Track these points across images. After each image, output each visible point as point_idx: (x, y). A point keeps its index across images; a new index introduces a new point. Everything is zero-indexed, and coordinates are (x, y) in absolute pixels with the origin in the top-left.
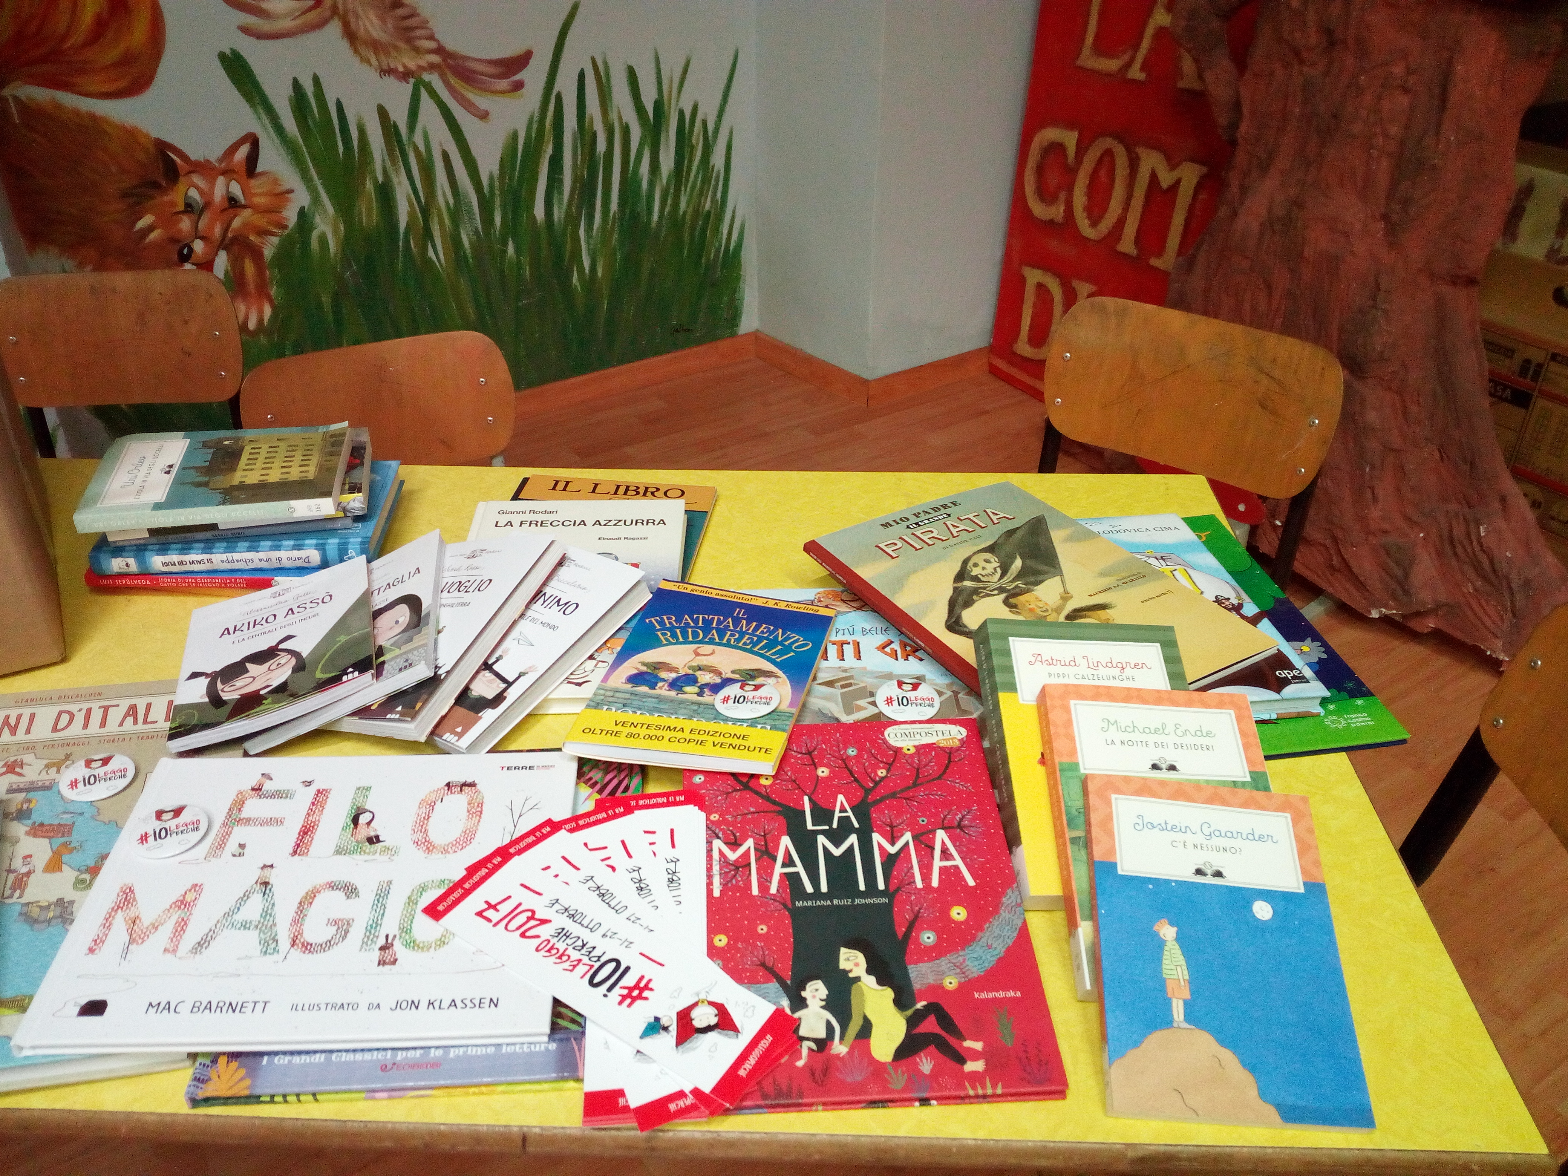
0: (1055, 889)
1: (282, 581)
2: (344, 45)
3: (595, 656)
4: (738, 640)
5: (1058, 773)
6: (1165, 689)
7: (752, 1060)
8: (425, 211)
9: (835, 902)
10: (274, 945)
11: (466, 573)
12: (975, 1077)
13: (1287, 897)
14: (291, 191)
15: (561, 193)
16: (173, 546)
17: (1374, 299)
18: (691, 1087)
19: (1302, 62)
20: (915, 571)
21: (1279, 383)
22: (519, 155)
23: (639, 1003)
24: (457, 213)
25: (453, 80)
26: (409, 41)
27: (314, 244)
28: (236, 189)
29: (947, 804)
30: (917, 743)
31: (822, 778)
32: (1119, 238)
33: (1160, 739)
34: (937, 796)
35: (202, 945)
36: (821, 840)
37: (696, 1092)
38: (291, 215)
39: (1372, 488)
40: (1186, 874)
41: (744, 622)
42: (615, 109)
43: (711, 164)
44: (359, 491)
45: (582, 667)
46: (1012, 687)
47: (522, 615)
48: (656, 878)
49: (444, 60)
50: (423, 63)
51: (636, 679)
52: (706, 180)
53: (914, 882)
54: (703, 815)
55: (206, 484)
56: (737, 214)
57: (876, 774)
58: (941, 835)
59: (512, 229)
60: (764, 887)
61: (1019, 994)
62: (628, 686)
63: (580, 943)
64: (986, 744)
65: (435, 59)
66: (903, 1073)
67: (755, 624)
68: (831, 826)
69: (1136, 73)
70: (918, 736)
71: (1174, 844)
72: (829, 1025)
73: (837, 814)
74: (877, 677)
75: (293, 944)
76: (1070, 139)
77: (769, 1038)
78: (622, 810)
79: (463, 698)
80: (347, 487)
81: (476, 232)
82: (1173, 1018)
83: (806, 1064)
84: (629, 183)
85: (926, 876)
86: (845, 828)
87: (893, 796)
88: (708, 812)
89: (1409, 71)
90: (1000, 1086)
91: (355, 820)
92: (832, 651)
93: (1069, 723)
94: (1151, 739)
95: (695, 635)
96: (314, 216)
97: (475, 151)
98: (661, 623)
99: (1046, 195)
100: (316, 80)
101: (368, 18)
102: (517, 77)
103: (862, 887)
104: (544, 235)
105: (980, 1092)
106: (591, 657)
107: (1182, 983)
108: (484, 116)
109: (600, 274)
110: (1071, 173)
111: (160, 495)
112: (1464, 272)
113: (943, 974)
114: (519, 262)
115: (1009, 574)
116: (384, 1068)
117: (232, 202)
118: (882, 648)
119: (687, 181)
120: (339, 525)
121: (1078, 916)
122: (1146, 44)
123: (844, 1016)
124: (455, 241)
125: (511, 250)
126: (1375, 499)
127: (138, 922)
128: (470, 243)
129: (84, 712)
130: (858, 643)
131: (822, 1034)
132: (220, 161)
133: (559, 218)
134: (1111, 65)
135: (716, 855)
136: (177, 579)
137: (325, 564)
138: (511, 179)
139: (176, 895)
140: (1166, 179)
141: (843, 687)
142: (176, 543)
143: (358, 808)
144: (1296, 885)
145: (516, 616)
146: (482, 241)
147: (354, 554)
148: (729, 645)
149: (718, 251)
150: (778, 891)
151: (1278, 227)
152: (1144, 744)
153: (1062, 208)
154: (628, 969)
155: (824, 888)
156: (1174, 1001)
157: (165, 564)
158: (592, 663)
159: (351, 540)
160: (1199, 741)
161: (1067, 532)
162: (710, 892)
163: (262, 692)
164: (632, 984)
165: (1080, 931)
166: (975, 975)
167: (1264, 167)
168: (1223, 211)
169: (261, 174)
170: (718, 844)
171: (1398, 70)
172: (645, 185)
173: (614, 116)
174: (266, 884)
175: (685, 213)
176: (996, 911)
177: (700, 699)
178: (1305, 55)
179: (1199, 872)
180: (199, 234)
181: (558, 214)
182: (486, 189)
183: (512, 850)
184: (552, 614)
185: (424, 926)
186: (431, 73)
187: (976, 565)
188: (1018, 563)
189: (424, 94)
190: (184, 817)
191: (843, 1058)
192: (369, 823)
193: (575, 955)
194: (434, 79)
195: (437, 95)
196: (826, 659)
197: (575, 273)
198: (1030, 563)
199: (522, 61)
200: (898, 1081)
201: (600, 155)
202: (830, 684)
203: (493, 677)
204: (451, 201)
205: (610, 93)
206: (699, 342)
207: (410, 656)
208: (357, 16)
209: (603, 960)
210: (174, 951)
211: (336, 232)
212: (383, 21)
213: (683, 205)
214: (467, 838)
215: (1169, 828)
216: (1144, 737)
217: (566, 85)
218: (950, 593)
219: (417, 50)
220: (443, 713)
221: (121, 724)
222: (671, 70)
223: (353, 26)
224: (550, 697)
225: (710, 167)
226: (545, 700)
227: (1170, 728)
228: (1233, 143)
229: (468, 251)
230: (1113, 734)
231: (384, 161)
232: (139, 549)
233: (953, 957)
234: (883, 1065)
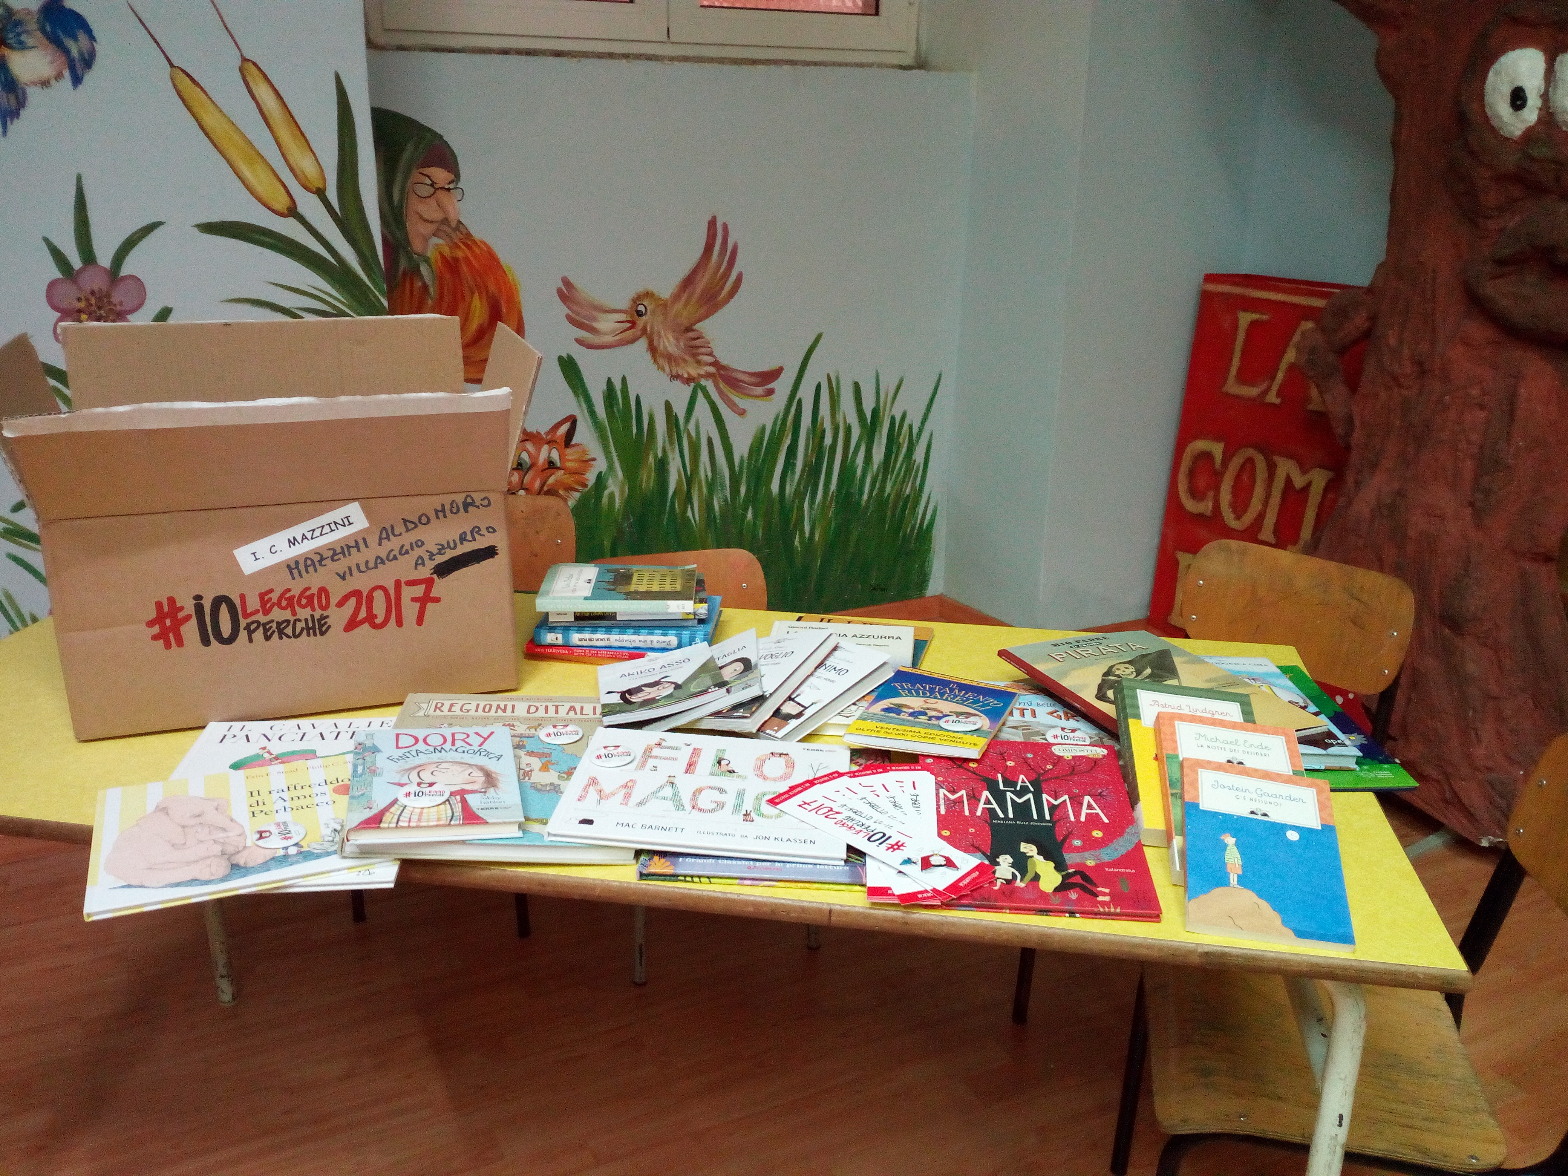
0: (1161, 826)
1: (651, 655)
2: (648, 356)
3: (857, 703)
4: (953, 698)
5: (1165, 759)
6: (1239, 721)
7: (967, 880)
8: (689, 482)
9: (1018, 822)
10: (682, 807)
11: (775, 650)
12: (1103, 904)
13: (1311, 831)
14: (594, 460)
15: (793, 473)
16: (586, 629)
17: (1466, 570)
18: (932, 888)
19: (1400, 386)
20: (1074, 669)
21: (1366, 605)
22: (765, 445)
23: (897, 851)
24: (712, 485)
25: (722, 385)
26: (695, 356)
27: (605, 500)
28: (555, 455)
29: (1093, 785)
30: (1073, 755)
31: (1010, 766)
32: (1260, 529)
33: (1233, 747)
34: (1086, 779)
35: (640, 804)
36: (1009, 795)
37: (934, 890)
38: (591, 477)
39: (1475, 730)
40: (1245, 813)
41: (957, 691)
42: (841, 413)
43: (914, 459)
44: (706, 603)
45: (849, 708)
46: (1138, 716)
47: (812, 674)
48: (905, 800)
49: (718, 370)
50: (702, 372)
51: (888, 710)
52: (908, 470)
53: (1069, 818)
54: (933, 777)
55: (614, 590)
56: (931, 499)
57: (1046, 767)
58: (1087, 798)
59: (753, 498)
60: (972, 811)
61: (1134, 871)
62: (883, 713)
63: (861, 823)
64: (1121, 763)
65: (712, 369)
66: (1059, 898)
67: (964, 692)
68: (1015, 789)
69: (1272, 398)
70: (1074, 751)
71: (1238, 797)
72: (1013, 874)
73: (1019, 784)
74: (1046, 727)
75: (693, 808)
76: (1217, 449)
77: (977, 873)
78: (881, 770)
79: (777, 713)
80: (698, 600)
81: (726, 500)
82: (1230, 882)
83: (999, 889)
84: (847, 470)
85: (1077, 814)
86: (1024, 791)
87: (1057, 778)
88: (936, 775)
89: (1484, 393)
90: (1119, 908)
91: (719, 763)
92: (1016, 713)
93: (1173, 733)
94: (1228, 747)
95: (924, 694)
96: (608, 479)
97: (732, 439)
98: (902, 687)
99: (1196, 494)
100: (624, 380)
101: (667, 338)
102: (770, 386)
103: (1035, 817)
104: (777, 506)
105: (1107, 910)
106: (854, 704)
107: (1237, 866)
108: (742, 413)
109: (817, 539)
110: (1216, 477)
111: (588, 593)
112: (1542, 550)
113: (1087, 859)
114: (755, 523)
115: (1141, 676)
116: (749, 868)
117: (551, 465)
118: (1051, 713)
119: (893, 471)
120: (689, 623)
121: (1174, 834)
122: (1280, 375)
123: (1023, 870)
124: (708, 506)
125: (750, 515)
126: (1479, 740)
127: (602, 791)
128: (720, 507)
129: (544, 707)
130: (1034, 711)
131: (1010, 877)
132: (547, 433)
133: (790, 494)
134: (1253, 392)
135: (941, 796)
136: (585, 651)
137: (680, 646)
138: (756, 461)
139: (623, 782)
140: (1299, 481)
141: (1023, 730)
142: (588, 627)
143: (720, 758)
144: (1316, 825)
145: (809, 674)
146: (730, 506)
147: (699, 641)
148: (946, 700)
149: (913, 527)
150: (981, 814)
151: (1385, 512)
152: (1223, 749)
153: (1210, 504)
154: (890, 837)
155: (1011, 815)
156: (1231, 875)
157: (580, 640)
158: (856, 707)
159: (698, 633)
160: (1259, 751)
161: (1183, 659)
162: (938, 812)
163: (657, 698)
164: (894, 843)
165: (1174, 840)
166: (1106, 861)
167: (1374, 466)
168: (1342, 501)
169: (576, 445)
170: (942, 791)
171: (1475, 392)
172: (859, 472)
173: (840, 419)
174: (673, 783)
175: (889, 495)
176: (1121, 834)
177: (929, 722)
178: (1402, 380)
179: (1252, 812)
180: (523, 487)
181: (789, 490)
182: (737, 468)
183: (816, 782)
184: (832, 675)
185: (767, 809)
186: (707, 380)
187: (1118, 669)
188: (1149, 671)
189: (700, 395)
190: (620, 750)
191: (1022, 888)
192: (727, 765)
193: (858, 828)
194: (709, 384)
195: (709, 396)
196: (1013, 716)
197: (797, 536)
198: (1156, 671)
199: (774, 374)
200: (1057, 900)
201: (827, 446)
202: (1015, 728)
203: (795, 704)
204: (710, 474)
205: (839, 401)
206: (892, 600)
207: (748, 682)
208: (660, 337)
209: (875, 832)
210: (626, 804)
211: (622, 492)
212: (677, 340)
213: (888, 489)
214: (786, 776)
215: (1235, 789)
216: (1223, 745)
217: (806, 394)
218: (1100, 681)
219: (699, 362)
220: (766, 718)
221: (568, 714)
222: (888, 384)
223: (655, 343)
224: (829, 722)
225: (913, 462)
226: (825, 724)
227: (1241, 742)
228: (1348, 448)
229: (718, 514)
230: (1202, 741)
231: (664, 442)
232: (566, 628)
233: (1093, 852)
234: (1047, 894)
